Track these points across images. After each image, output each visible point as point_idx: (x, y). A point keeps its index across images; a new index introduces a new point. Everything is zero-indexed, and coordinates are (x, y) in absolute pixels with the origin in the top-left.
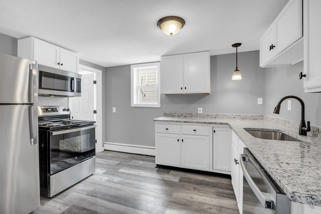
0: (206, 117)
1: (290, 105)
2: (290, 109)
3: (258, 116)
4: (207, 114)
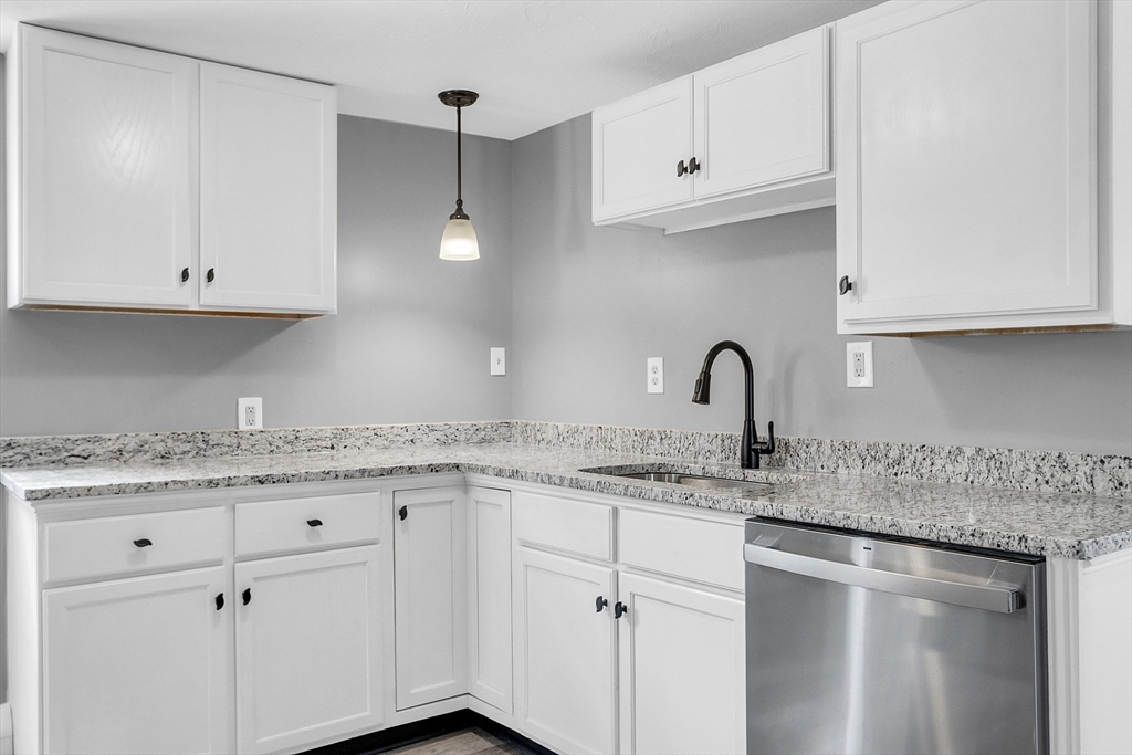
0: (288, 448)
1: (660, 375)
2: (659, 389)
3: (495, 427)
4: (291, 429)
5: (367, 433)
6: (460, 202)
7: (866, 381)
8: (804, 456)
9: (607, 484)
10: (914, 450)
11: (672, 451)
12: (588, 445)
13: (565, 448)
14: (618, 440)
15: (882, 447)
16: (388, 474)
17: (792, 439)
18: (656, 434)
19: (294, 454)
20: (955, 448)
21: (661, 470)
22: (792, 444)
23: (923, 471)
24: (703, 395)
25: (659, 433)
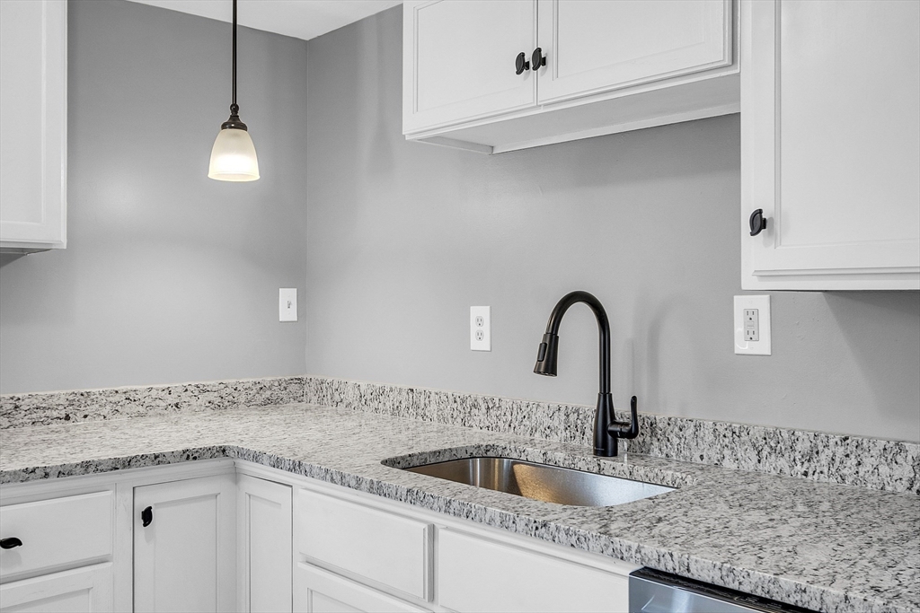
1: (486, 328)
2: (485, 345)
3: (284, 385)
4: (7, 396)
5: (116, 398)
6: (235, 108)
7: (763, 346)
8: (675, 440)
9: (421, 495)
10: (832, 442)
11: (501, 424)
12: (396, 411)
13: (368, 413)
14: (433, 407)
15: (785, 435)
16: (124, 467)
17: (661, 417)
18: (481, 402)
19: (11, 429)
20: (892, 444)
21: (489, 454)
22: (660, 425)
23: (845, 471)
24: (549, 362)
25: (485, 401)
